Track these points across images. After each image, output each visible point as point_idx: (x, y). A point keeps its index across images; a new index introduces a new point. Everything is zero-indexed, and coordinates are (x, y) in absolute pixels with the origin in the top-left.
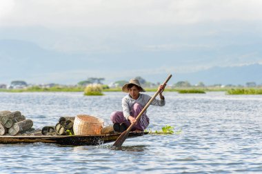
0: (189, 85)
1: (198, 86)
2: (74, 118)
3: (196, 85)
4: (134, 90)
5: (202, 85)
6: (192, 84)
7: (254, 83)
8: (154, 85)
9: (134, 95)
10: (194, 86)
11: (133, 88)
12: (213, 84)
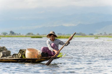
0: (33, 34)
1: (37, 35)
2: (26, 50)
3: (36, 34)
4: (53, 37)
5: (38, 34)
6: (34, 34)
7: (61, 34)
8: (18, 34)
9: (52, 39)
10: (35, 35)
11: (52, 36)
12: (43, 34)
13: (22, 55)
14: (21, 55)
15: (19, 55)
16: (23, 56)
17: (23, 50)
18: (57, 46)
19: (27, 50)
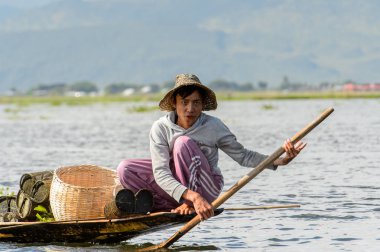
13: (34, 204)
14: (27, 203)
15: (21, 201)
16: (40, 208)
17: (39, 179)
18: (204, 152)
19: (55, 176)
